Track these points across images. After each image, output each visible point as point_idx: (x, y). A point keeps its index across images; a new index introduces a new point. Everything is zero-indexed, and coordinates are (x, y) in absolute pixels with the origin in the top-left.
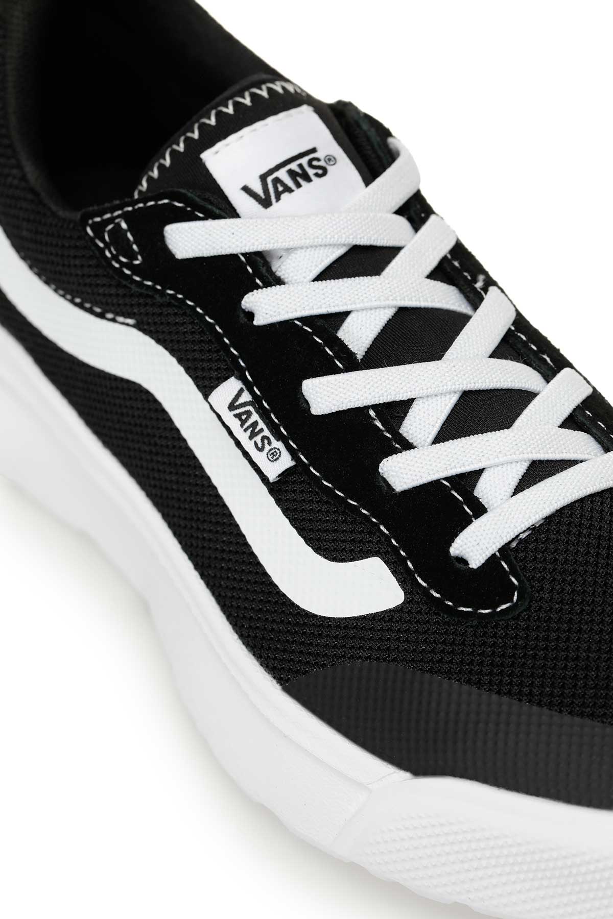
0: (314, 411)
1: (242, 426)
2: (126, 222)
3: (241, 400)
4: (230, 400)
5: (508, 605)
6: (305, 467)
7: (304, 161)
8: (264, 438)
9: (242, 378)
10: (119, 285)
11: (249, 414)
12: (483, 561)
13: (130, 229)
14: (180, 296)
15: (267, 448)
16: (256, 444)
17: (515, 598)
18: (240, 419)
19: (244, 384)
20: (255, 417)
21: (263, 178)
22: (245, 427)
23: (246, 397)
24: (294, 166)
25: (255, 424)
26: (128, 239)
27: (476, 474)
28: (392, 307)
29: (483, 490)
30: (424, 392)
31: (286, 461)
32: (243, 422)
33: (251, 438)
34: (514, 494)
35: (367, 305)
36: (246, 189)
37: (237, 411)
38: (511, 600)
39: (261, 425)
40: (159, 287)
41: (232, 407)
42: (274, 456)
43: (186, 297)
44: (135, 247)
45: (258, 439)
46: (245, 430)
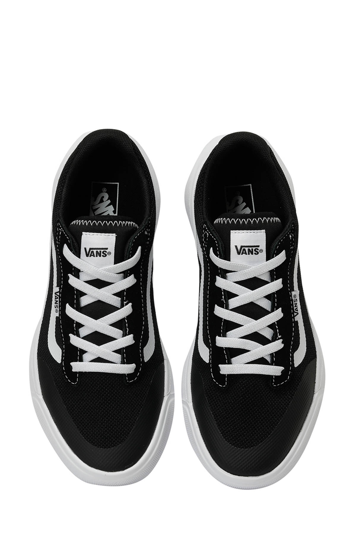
0: (66, 312)
3: (58, 294)
8: (57, 306)
9: (60, 289)
12: (75, 371)
16: (55, 306)
17: (76, 383)
20: (58, 300)
21: (90, 249)
27: (86, 352)
29: (85, 356)
30: (87, 325)
31: (58, 315)
34: (90, 362)
36: (85, 249)
38: (75, 383)
41: (55, 293)
42: (57, 311)
46: (55, 301)
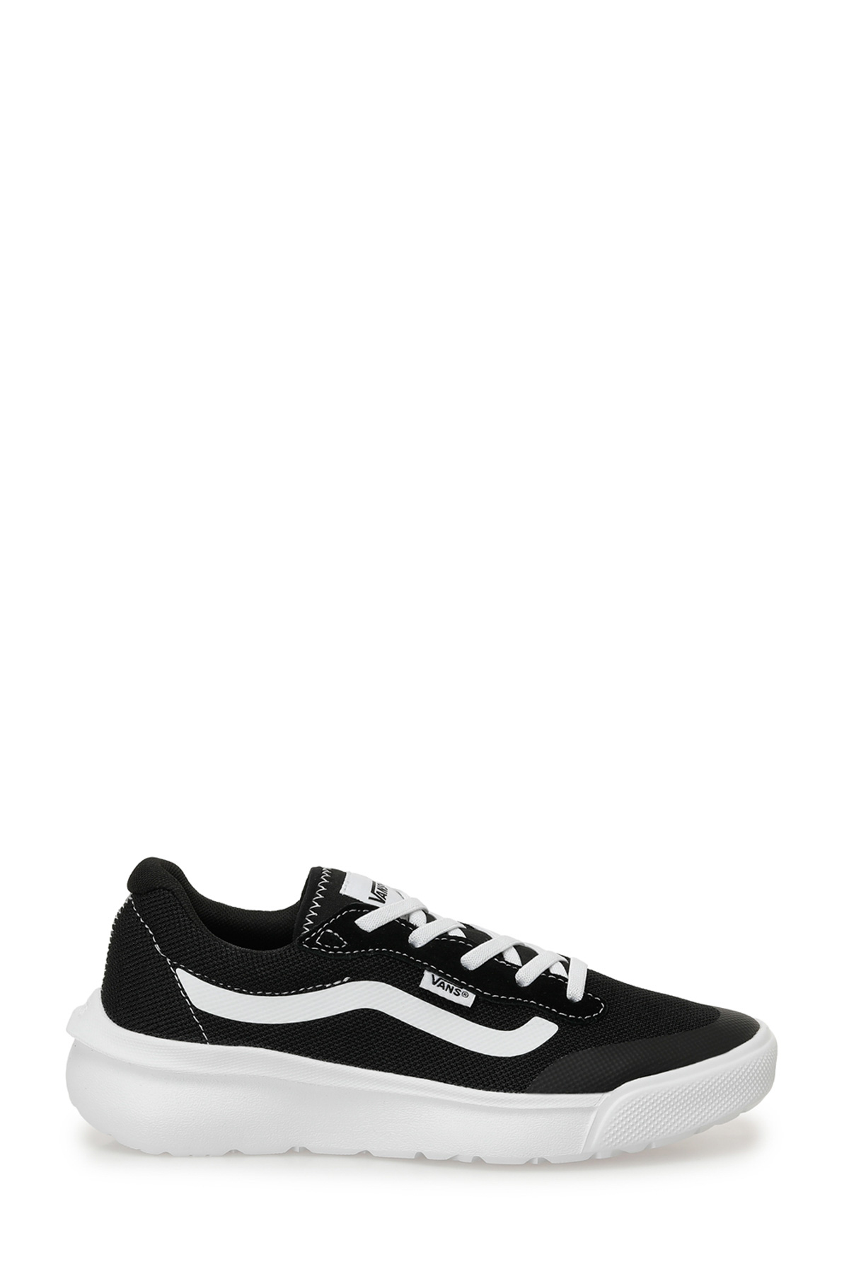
0: (472, 970)
1: (443, 989)
2: (330, 929)
3: (436, 979)
4: (431, 982)
5: (602, 1009)
6: (483, 995)
8: (456, 990)
9: (430, 969)
10: (337, 962)
11: (443, 984)
12: (583, 996)
13: (333, 931)
14: (377, 949)
15: (461, 993)
16: (455, 993)
17: (603, 1005)
18: (441, 987)
19: (433, 972)
20: (446, 984)
21: (373, 891)
23: (437, 977)
25: (448, 986)
26: (335, 936)
32: (443, 987)
33: (451, 992)
36: (370, 898)
37: (438, 984)
39: (451, 986)
40: (363, 951)
41: (434, 983)
42: (466, 996)
43: (381, 948)
44: (341, 938)
45: (454, 991)
46: (446, 990)
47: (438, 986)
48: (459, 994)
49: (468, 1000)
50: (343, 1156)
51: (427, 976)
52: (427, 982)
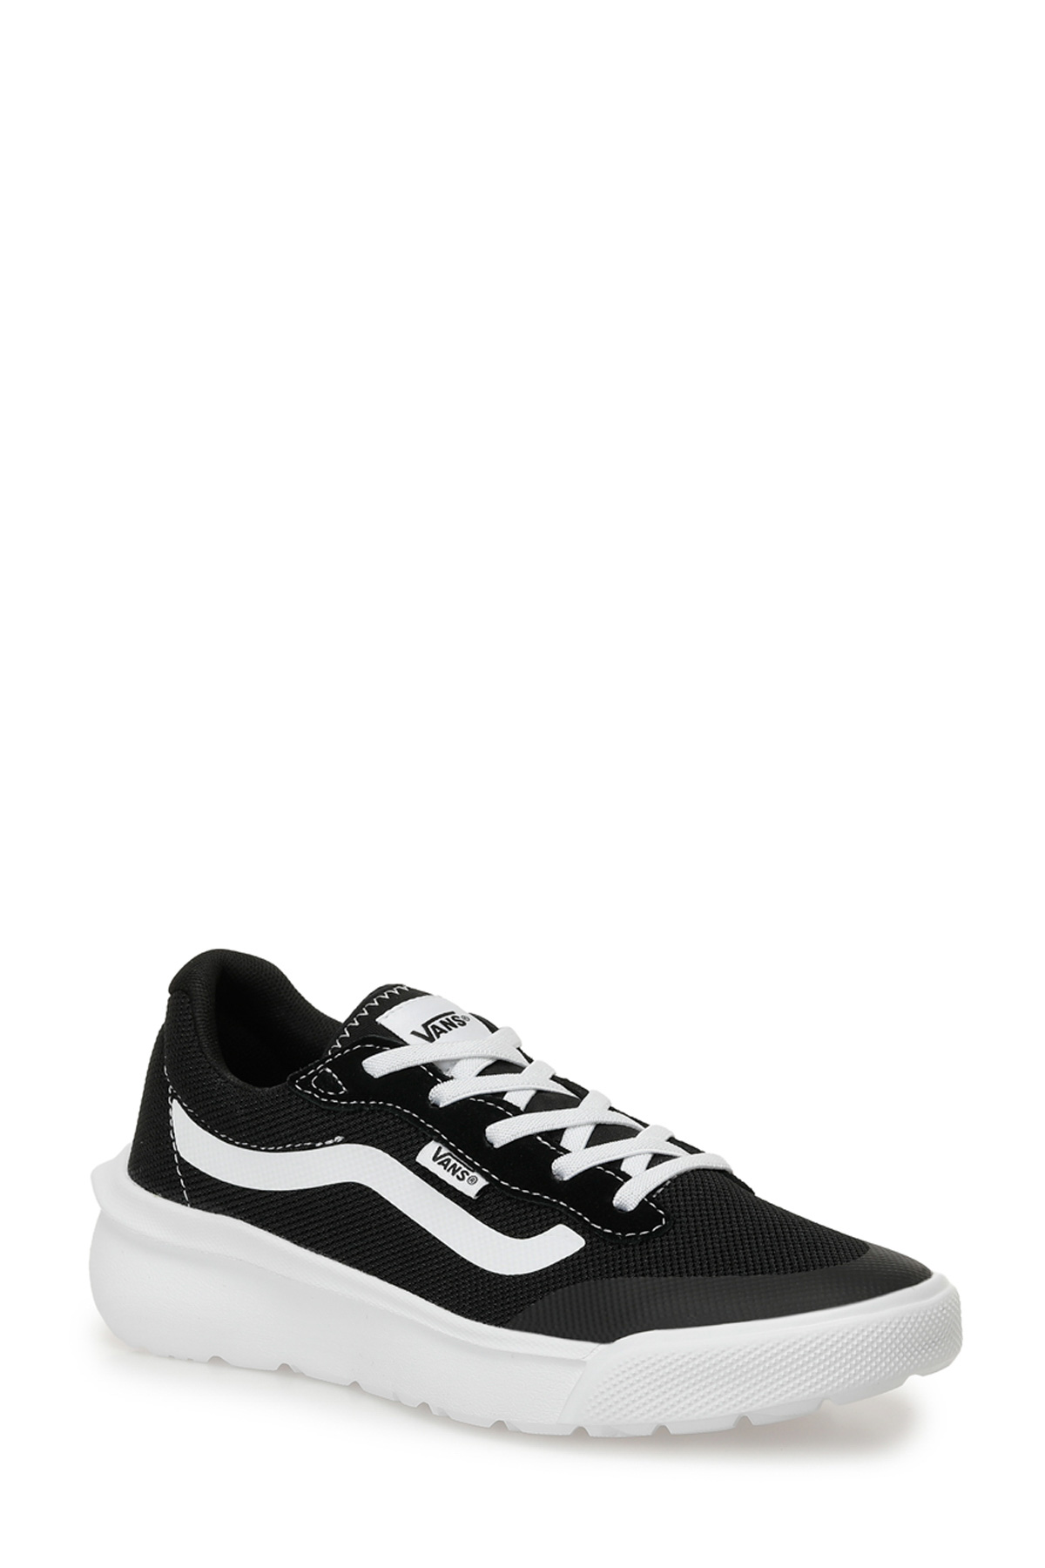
0: (497, 1146)
1: (445, 1168)
2: (330, 1068)
3: (441, 1153)
4: (433, 1155)
5: (660, 1225)
6: (497, 1183)
7: (449, 1017)
8: (462, 1173)
9: (439, 1140)
10: (329, 1113)
11: (449, 1160)
12: (637, 1204)
13: (333, 1072)
14: (381, 1103)
15: (467, 1177)
16: (458, 1177)
17: (664, 1222)
18: (443, 1165)
19: (442, 1143)
20: (453, 1161)
21: (425, 1026)
22: (448, 1168)
23: (444, 1151)
24: (443, 1019)
25: (455, 1165)
26: (334, 1078)
27: (620, 1161)
28: (534, 1089)
29: (626, 1168)
30: (572, 1123)
31: (482, 1183)
33: (453, 1174)
34: (648, 1169)
35: (517, 1087)
36: (414, 1033)
37: (440, 1161)
38: (661, 1222)
39: (459, 1165)
40: (363, 1102)
41: (435, 1159)
42: (473, 1181)
43: (385, 1102)
44: (340, 1082)
45: (459, 1173)
46: (448, 1171)
47: (439, 1163)
48: (463, 1179)
49: (472, 1186)
50: (337, 1385)
51: (431, 1148)
52: (426, 1156)
